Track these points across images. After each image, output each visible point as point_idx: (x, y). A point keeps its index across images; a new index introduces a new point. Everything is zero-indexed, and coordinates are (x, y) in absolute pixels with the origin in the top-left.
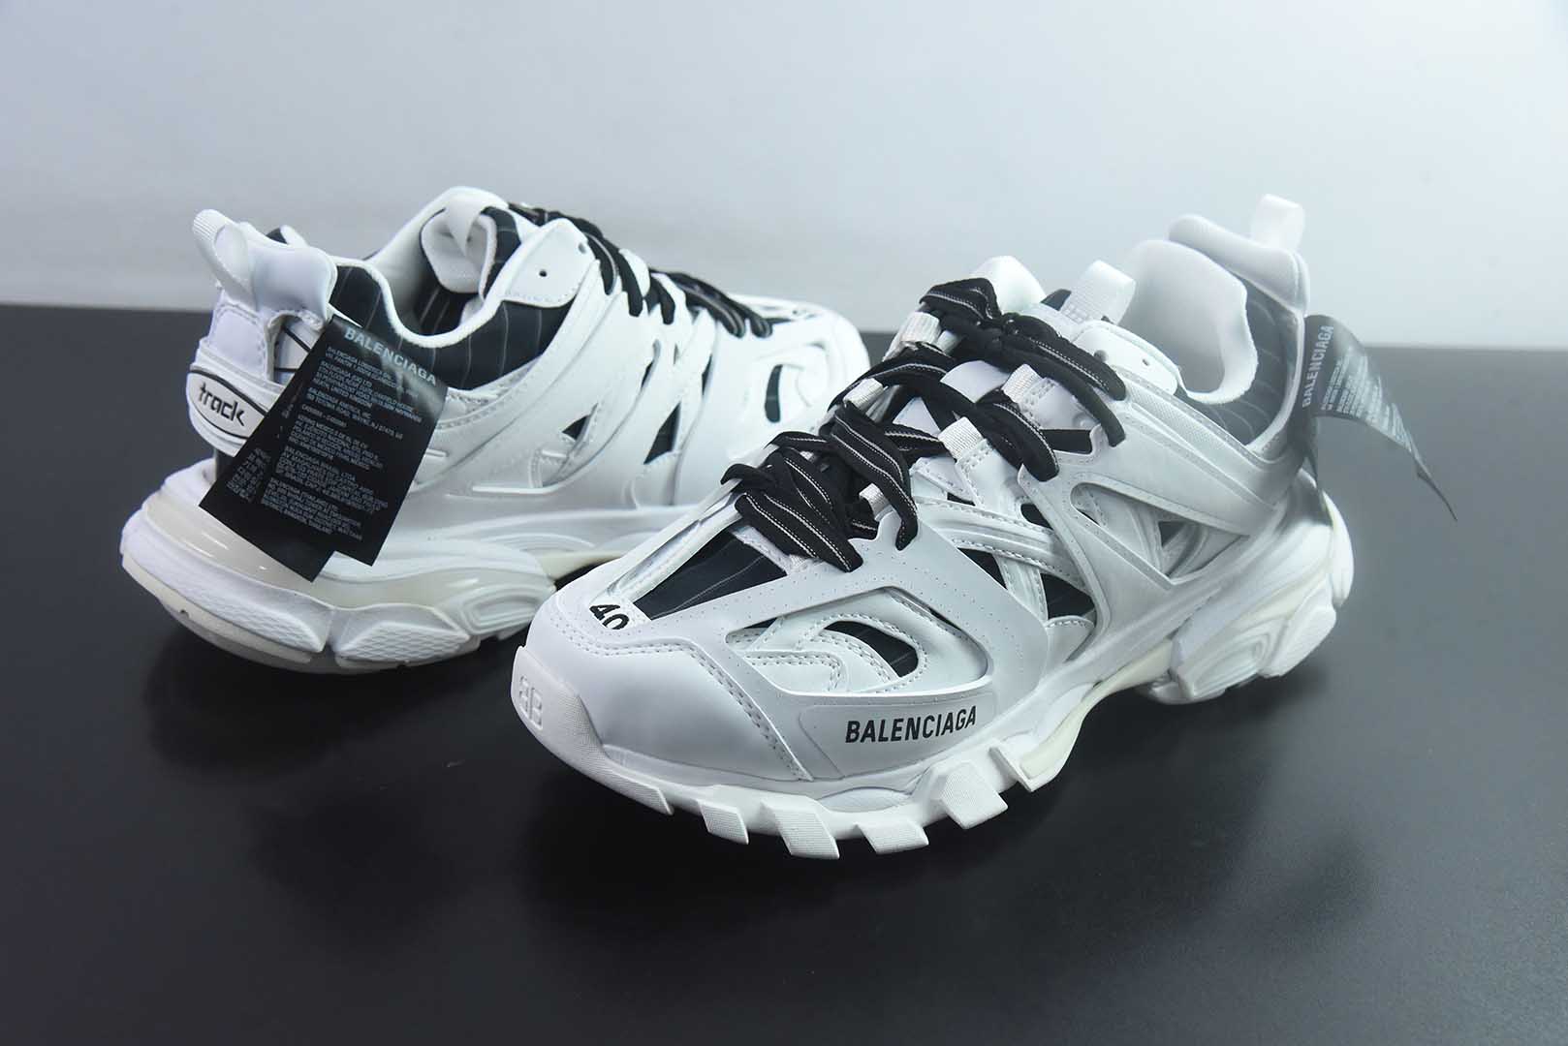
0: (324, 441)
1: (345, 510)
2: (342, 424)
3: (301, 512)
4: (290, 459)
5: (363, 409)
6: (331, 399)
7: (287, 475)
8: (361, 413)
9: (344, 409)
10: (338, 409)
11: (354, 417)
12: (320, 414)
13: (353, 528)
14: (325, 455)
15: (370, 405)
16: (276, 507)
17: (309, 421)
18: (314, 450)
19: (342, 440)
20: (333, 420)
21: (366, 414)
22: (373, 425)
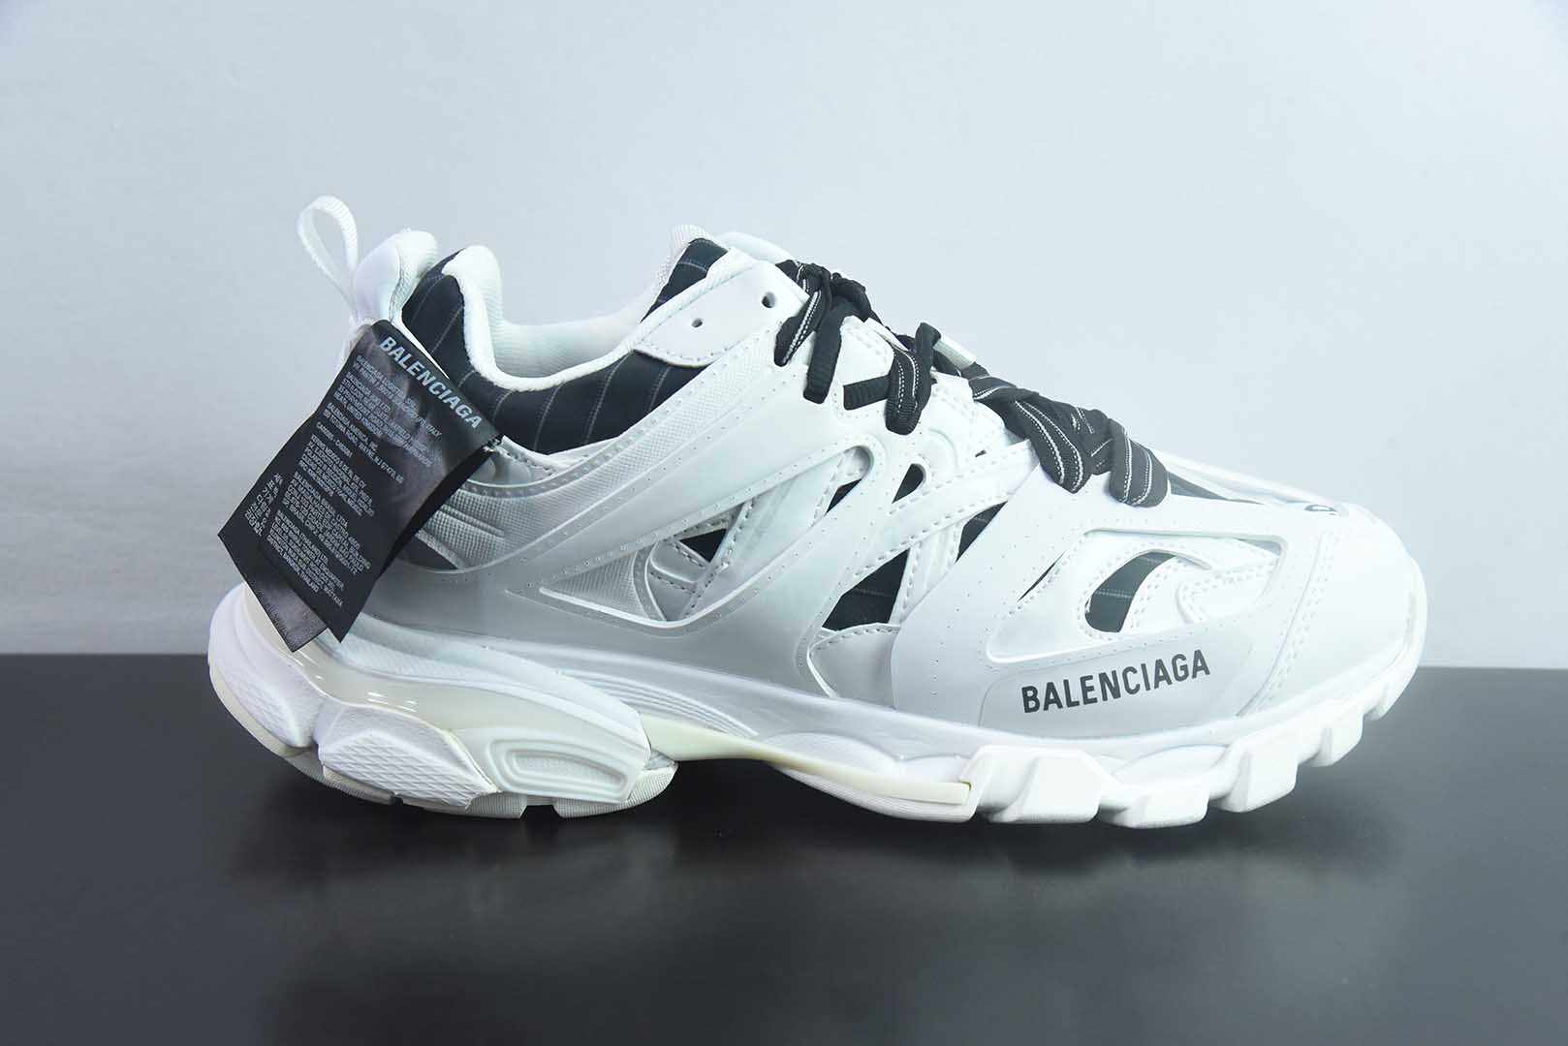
0: (329, 471)
1: (334, 565)
2: (348, 453)
3: (296, 559)
4: (296, 488)
5: (372, 437)
6: (343, 419)
7: (293, 509)
8: (369, 442)
9: (354, 434)
10: (348, 433)
11: (361, 446)
12: (330, 436)
13: (337, 589)
14: (327, 489)
15: (379, 434)
16: (277, 547)
17: (321, 444)
18: (319, 481)
19: (345, 473)
20: (341, 446)
21: (373, 445)
22: (377, 459)
